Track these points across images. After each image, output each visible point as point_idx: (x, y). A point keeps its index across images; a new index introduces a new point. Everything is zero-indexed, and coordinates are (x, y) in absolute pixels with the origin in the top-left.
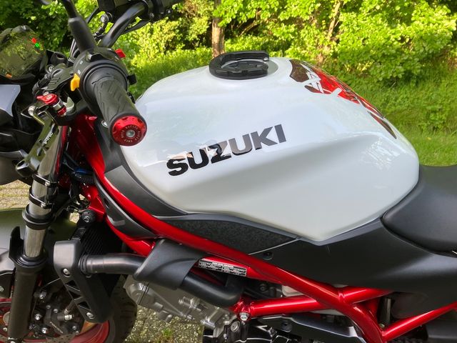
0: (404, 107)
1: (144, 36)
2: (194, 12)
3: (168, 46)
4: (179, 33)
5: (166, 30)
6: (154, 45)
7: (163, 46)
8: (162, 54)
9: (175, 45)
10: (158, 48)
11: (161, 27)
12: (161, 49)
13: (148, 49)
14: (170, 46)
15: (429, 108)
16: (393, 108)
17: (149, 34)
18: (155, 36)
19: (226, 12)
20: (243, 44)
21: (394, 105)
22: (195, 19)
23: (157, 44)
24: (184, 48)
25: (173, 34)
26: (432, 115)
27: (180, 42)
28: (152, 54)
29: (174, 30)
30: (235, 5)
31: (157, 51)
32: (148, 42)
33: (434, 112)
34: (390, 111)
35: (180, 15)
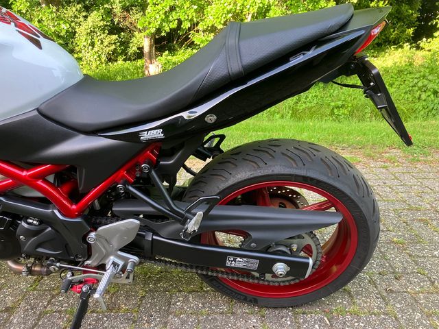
0: (313, 104)
1: (86, 49)
2: (135, 27)
3: (111, 58)
4: (120, 46)
5: (106, 44)
6: (95, 57)
7: (104, 58)
8: (104, 65)
9: (117, 57)
10: (100, 60)
11: (102, 41)
12: (103, 60)
13: (90, 61)
14: (112, 58)
15: (333, 104)
16: (304, 105)
17: (90, 47)
18: (96, 49)
19: (150, 23)
20: (184, 56)
21: (305, 103)
22: (136, 33)
23: (99, 56)
24: (125, 60)
25: (113, 47)
26: (336, 110)
27: (121, 54)
28: (94, 65)
29: (115, 43)
30: (157, 16)
31: (99, 62)
32: (89, 54)
33: (338, 107)
34: (301, 108)
35: (122, 30)
